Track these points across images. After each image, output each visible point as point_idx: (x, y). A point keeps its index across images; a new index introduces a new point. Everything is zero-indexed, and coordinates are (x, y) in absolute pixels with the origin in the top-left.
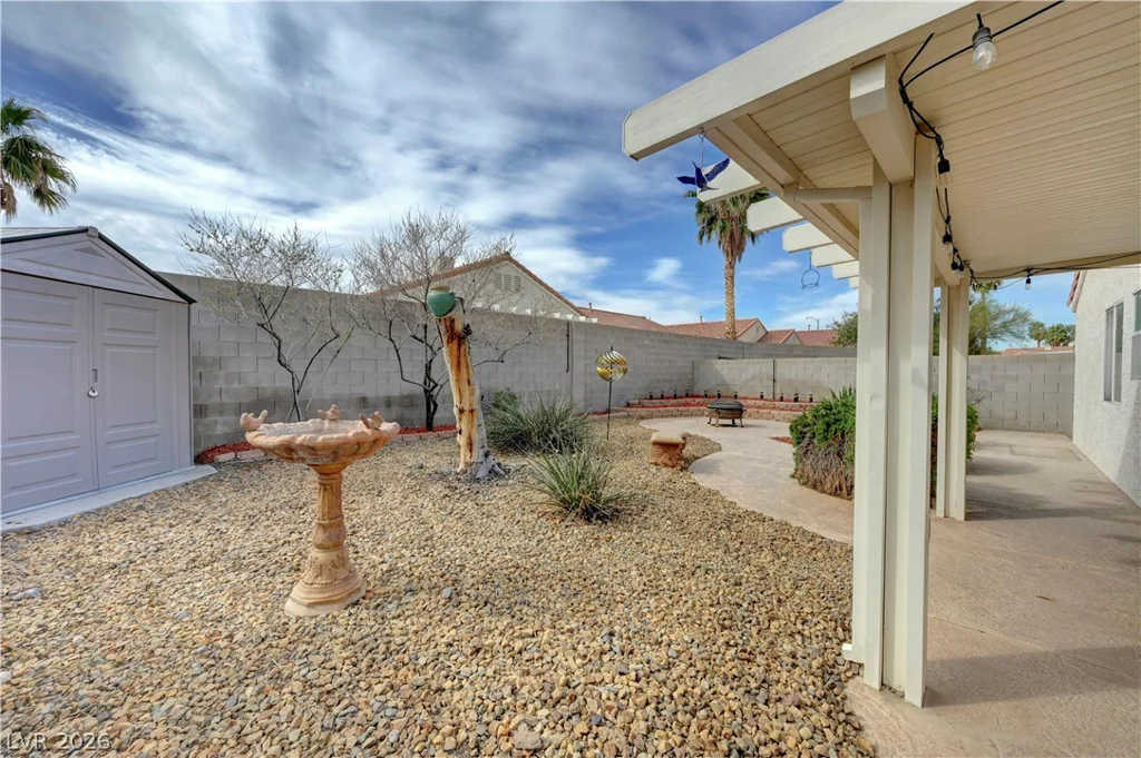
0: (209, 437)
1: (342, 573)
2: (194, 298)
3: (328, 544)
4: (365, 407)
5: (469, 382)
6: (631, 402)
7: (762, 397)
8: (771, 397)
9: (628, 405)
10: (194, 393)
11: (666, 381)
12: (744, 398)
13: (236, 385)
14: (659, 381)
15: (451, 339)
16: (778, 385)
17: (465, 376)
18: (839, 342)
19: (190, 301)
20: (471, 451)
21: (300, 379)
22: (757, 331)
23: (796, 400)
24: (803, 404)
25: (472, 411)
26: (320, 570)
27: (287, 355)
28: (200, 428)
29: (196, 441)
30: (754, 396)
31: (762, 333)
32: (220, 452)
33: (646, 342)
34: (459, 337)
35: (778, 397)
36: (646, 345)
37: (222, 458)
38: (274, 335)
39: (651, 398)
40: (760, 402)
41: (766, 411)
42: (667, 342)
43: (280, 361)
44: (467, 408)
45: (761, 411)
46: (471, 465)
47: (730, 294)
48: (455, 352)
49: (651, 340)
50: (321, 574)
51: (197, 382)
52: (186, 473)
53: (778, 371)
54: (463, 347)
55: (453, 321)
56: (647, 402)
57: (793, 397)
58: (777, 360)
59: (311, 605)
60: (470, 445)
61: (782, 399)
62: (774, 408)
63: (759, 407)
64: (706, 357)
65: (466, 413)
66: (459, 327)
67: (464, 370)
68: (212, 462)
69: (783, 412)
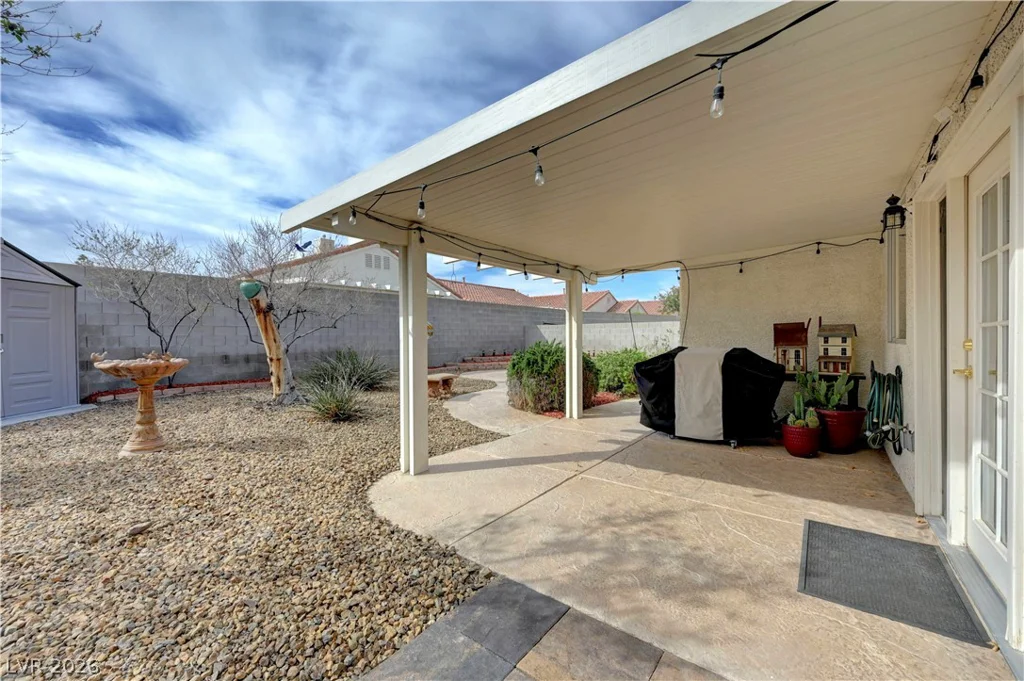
0: (93, 385)
1: (152, 437)
2: (79, 282)
3: (144, 421)
4: (226, 363)
5: (275, 340)
6: (466, 359)
9: (464, 361)
10: (80, 353)
11: (499, 342)
13: (116, 346)
14: (492, 343)
15: (259, 312)
17: (272, 337)
18: (665, 310)
19: (76, 285)
20: (279, 386)
21: (168, 341)
22: (609, 300)
25: (279, 360)
26: (139, 434)
27: (156, 324)
28: (86, 378)
29: (82, 388)
31: (613, 303)
32: (102, 395)
33: (480, 312)
34: (265, 312)
36: (480, 314)
37: (103, 399)
38: (144, 309)
39: (484, 355)
42: (499, 311)
43: (150, 328)
44: (274, 357)
46: (279, 395)
48: (263, 321)
49: (485, 310)
50: (139, 436)
51: (83, 345)
52: (73, 408)
54: (268, 319)
55: (258, 301)
56: (479, 359)
59: (132, 451)
60: (279, 382)
64: (534, 323)
65: (275, 361)
66: (263, 304)
67: (270, 332)
68: (95, 402)
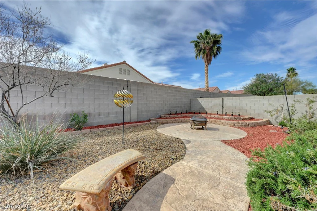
7: (217, 113)
8: (221, 113)
11: (179, 107)
12: (210, 114)
14: (175, 107)
16: (224, 109)
22: (217, 91)
23: (232, 115)
24: (236, 117)
30: (214, 113)
31: (219, 91)
35: (224, 113)
39: (171, 114)
40: (216, 116)
41: (219, 120)
45: (216, 120)
47: (207, 76)
53: (225, 102)
56: (168, 116)
57: (231, 114)
58: (223, 98)
61: (226, 115)
62: (223, 119)
63: (216, 118)
64: (196, 98)
69: (227, 121)
